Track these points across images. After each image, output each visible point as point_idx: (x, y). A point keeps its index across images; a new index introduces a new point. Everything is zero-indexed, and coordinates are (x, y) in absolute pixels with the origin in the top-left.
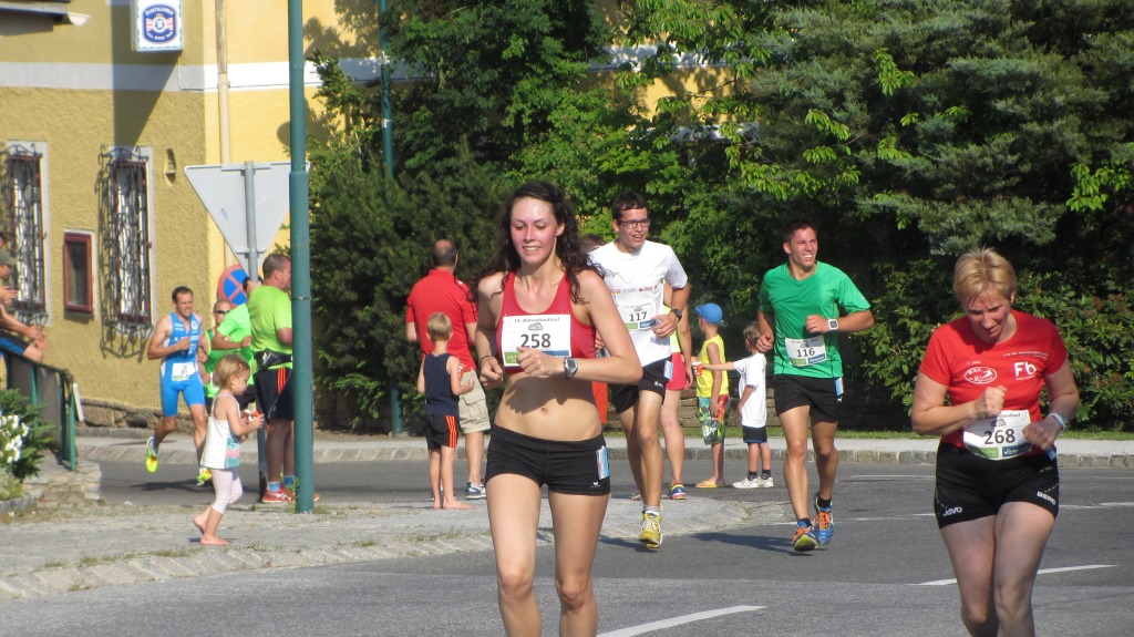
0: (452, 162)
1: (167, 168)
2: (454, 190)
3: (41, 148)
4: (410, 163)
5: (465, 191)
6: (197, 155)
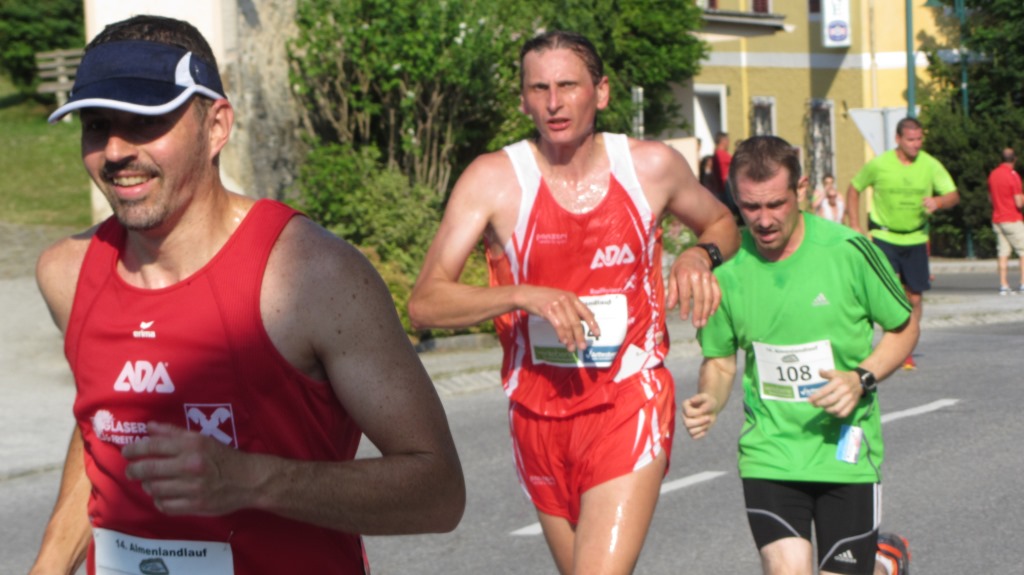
0: (1001, 107)
1: (842, 111)
2: (1003, 123)
3: (772, 100)
4: (979, 107)
5: (1008, 123)
6: (859, 104)
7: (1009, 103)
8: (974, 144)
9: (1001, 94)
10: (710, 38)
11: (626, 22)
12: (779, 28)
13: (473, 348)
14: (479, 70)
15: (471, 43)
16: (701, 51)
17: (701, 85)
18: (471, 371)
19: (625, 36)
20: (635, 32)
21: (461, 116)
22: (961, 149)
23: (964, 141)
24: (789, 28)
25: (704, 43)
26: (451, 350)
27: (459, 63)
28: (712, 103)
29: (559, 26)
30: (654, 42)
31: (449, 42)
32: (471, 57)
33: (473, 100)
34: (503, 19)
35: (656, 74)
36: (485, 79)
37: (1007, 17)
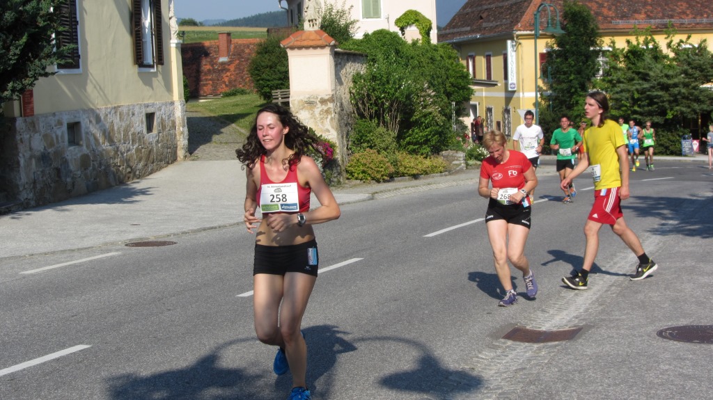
1: (514, 110)
3: (493, 106)
6: (519, 108)
7: (564, 108)
8: (554, 120)
9: (562, 105)
10: (474, 88)
11: (450, 82)
12: (496, 85)
13: (405, 181)
14: (408, 97)
15: (406, 89)
16: (471, 92)
17: (472, 102)
18: (406, 188)
19: (450, 87)
20: (453, 85)
21: (402, 110)
22: (550, 122)
23: (550, 119)
24: (499, 85)
25: (473, 90)
26: (399, 181)
27: (402, 94)
28: (474, 107)
29: (432, 84)
30: (459, 88)
31: (399, 88)
32: (406, 93)
33: (406, 106)
34: (415, 81)
35: (459, 98)
36: (410, 99)
37: (564, 82)
